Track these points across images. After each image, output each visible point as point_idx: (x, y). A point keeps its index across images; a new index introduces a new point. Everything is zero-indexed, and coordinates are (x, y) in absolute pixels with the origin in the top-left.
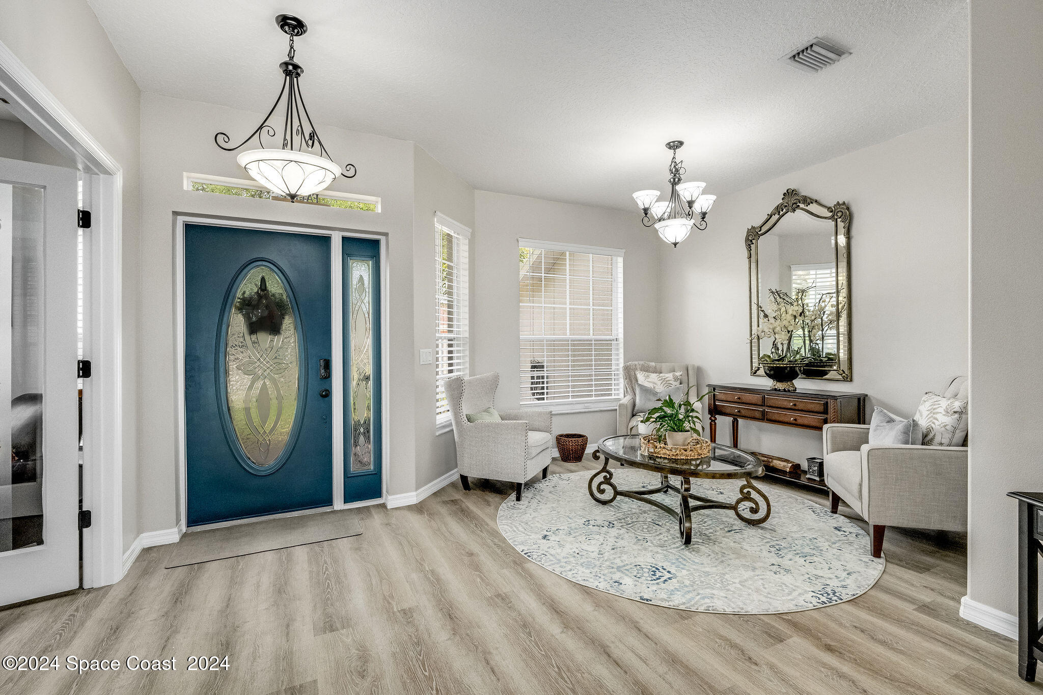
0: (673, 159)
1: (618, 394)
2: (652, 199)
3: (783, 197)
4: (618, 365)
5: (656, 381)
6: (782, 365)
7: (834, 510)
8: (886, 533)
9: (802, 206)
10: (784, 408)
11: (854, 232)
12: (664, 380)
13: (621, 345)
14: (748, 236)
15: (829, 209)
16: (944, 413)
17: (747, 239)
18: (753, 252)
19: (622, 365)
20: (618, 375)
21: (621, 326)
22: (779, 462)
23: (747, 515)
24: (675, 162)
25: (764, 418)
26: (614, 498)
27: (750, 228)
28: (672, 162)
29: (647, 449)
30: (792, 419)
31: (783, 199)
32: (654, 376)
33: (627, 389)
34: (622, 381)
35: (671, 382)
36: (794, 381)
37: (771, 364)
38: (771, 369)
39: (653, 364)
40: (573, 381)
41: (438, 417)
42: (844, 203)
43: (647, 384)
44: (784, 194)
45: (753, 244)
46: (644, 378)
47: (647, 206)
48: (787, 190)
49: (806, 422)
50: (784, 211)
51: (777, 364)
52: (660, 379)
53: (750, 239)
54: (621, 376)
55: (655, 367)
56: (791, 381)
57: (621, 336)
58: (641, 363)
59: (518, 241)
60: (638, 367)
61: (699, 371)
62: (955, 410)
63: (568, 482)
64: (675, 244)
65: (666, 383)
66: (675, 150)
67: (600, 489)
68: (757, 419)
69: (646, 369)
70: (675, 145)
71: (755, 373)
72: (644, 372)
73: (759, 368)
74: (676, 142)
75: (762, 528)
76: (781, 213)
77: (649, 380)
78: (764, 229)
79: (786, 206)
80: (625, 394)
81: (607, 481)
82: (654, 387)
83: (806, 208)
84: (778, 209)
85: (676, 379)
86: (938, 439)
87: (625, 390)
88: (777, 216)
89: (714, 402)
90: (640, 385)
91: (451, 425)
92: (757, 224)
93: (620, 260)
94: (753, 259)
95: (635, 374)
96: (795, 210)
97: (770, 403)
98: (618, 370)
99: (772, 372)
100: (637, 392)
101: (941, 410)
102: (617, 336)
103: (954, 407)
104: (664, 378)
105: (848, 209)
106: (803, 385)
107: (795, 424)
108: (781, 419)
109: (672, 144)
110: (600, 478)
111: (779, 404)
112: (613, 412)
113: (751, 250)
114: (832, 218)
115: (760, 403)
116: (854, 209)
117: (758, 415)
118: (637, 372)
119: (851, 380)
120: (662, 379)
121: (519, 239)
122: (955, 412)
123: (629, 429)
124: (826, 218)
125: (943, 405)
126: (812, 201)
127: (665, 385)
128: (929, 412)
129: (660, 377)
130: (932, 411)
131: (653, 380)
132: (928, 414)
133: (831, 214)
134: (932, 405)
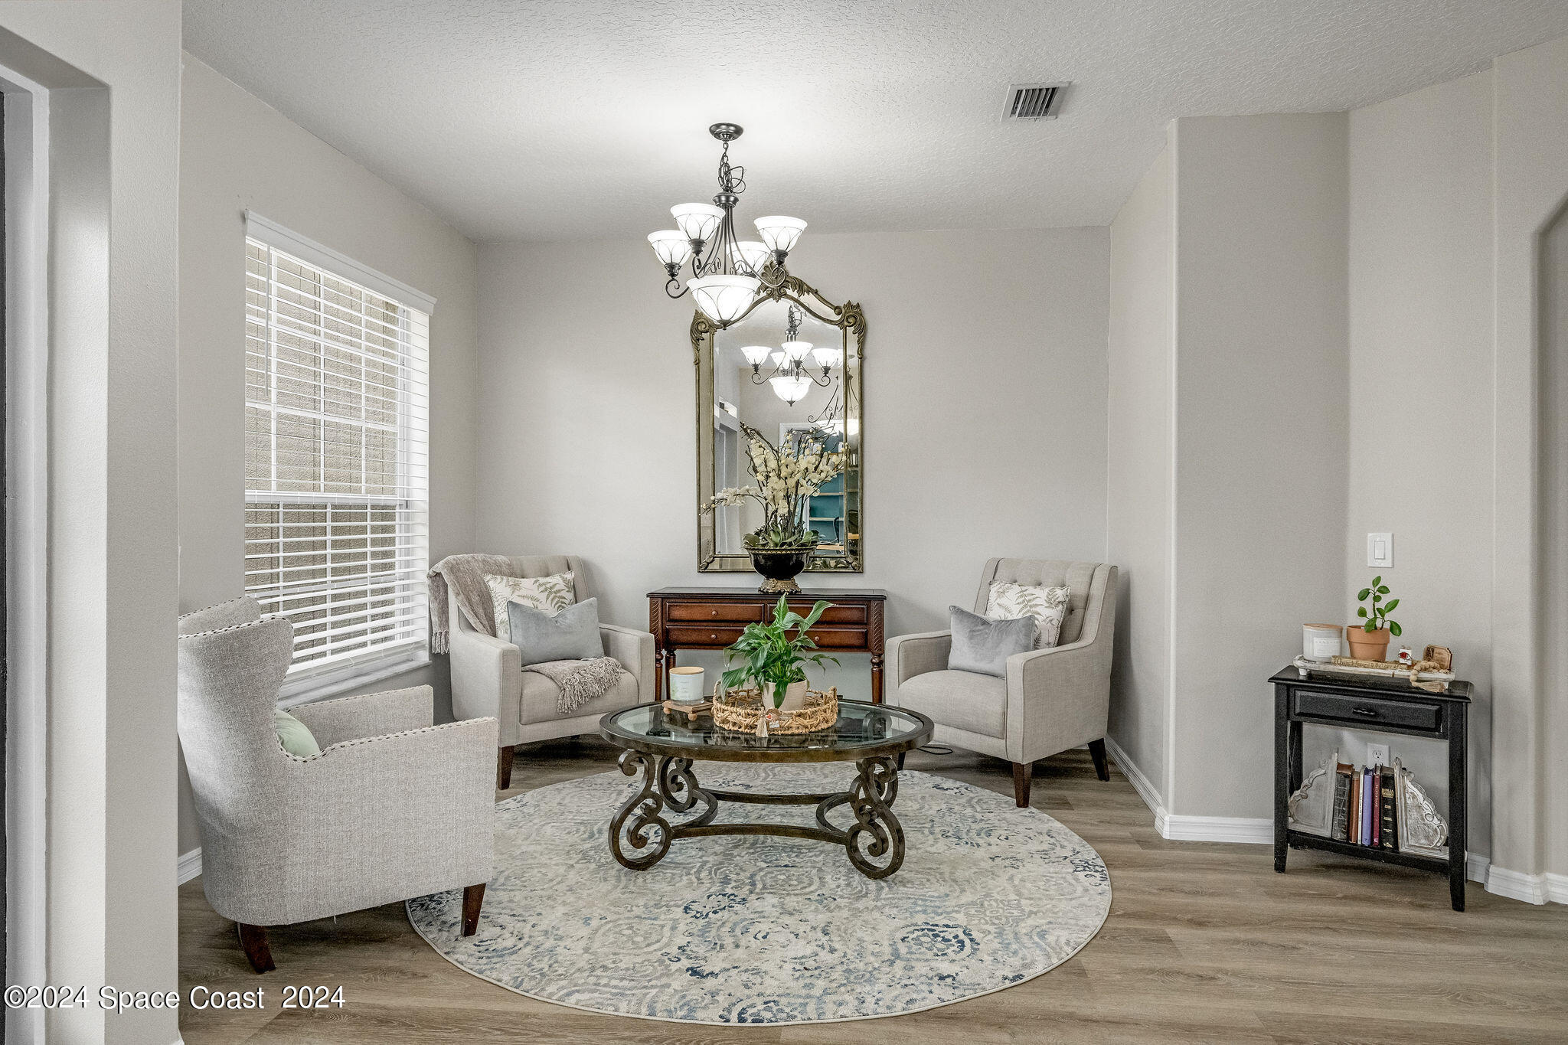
0: (723, 158)
4: (412, 564)
5: (536, 593)
6: (774, 552)
9: (789, 292)
12: (550, 590)
13: (422, 518)
14: (696, 323)
15: (837, 310)
16: (1046, 605)
17: (694, 330)
20: (409, 587)
21: (420, 472)
24: (728, 166)
26: (667, 845)
28: (722, 164)
29: (765, 726)
30: (816, 638)
31: (763, 275)
32: (527, 584)
34: (424, 601)
35: (563, 594)
37: (767, 550)
42: (858, 306)
44: (766, 268)
45: (703, 339)
46: (509, 590)
49: (838, 640)
50: (763, 294)
52: (542, 588)
53: (700, 329)
55: (510, 565)
56: (791, 577)
58: (477, 556)
59: (244, 218)
62: (1059, 600)
65: (555, 598)
66: (726, 141)
67: (637, 837)
69: (497, 570)
70: (726, 132)
71: (706, 568)
72: (498, 577)
73: (714, 557)
74: (732, 128)
77: (521, 593)
79: (768, 287)
81: (653, 814)
83: (797, 297)
86: (1044, 638)
89: (663, 625)
90: (517, 605)
94: (704, 366)
96: (781, 297)
99: (765, 564)
100: (512, 620)
101: (1041, 601)
102: (409, 496)
103: (1056, 597)
104: (548, 586)
105: (862, 314)
109: (724, 127)
110: (637, 815)
113: (699, 348)
114: (840, 324)
116: (869, 316)
118: (485, 579)
119: (864, 570)
120: (546, 589)
121: (251, 215)
122: (1059, 602)
123: (524, 702)
124: (831, 322)
125: (1041, 595)
126: (810, 290)
127: (554, 603)
128: (1022, 606)
129: (540, 585)
130: (1026, 603)
131: (529, 593)
132: (1022, 609)
133: (837, 318)
134: (1021, 596)
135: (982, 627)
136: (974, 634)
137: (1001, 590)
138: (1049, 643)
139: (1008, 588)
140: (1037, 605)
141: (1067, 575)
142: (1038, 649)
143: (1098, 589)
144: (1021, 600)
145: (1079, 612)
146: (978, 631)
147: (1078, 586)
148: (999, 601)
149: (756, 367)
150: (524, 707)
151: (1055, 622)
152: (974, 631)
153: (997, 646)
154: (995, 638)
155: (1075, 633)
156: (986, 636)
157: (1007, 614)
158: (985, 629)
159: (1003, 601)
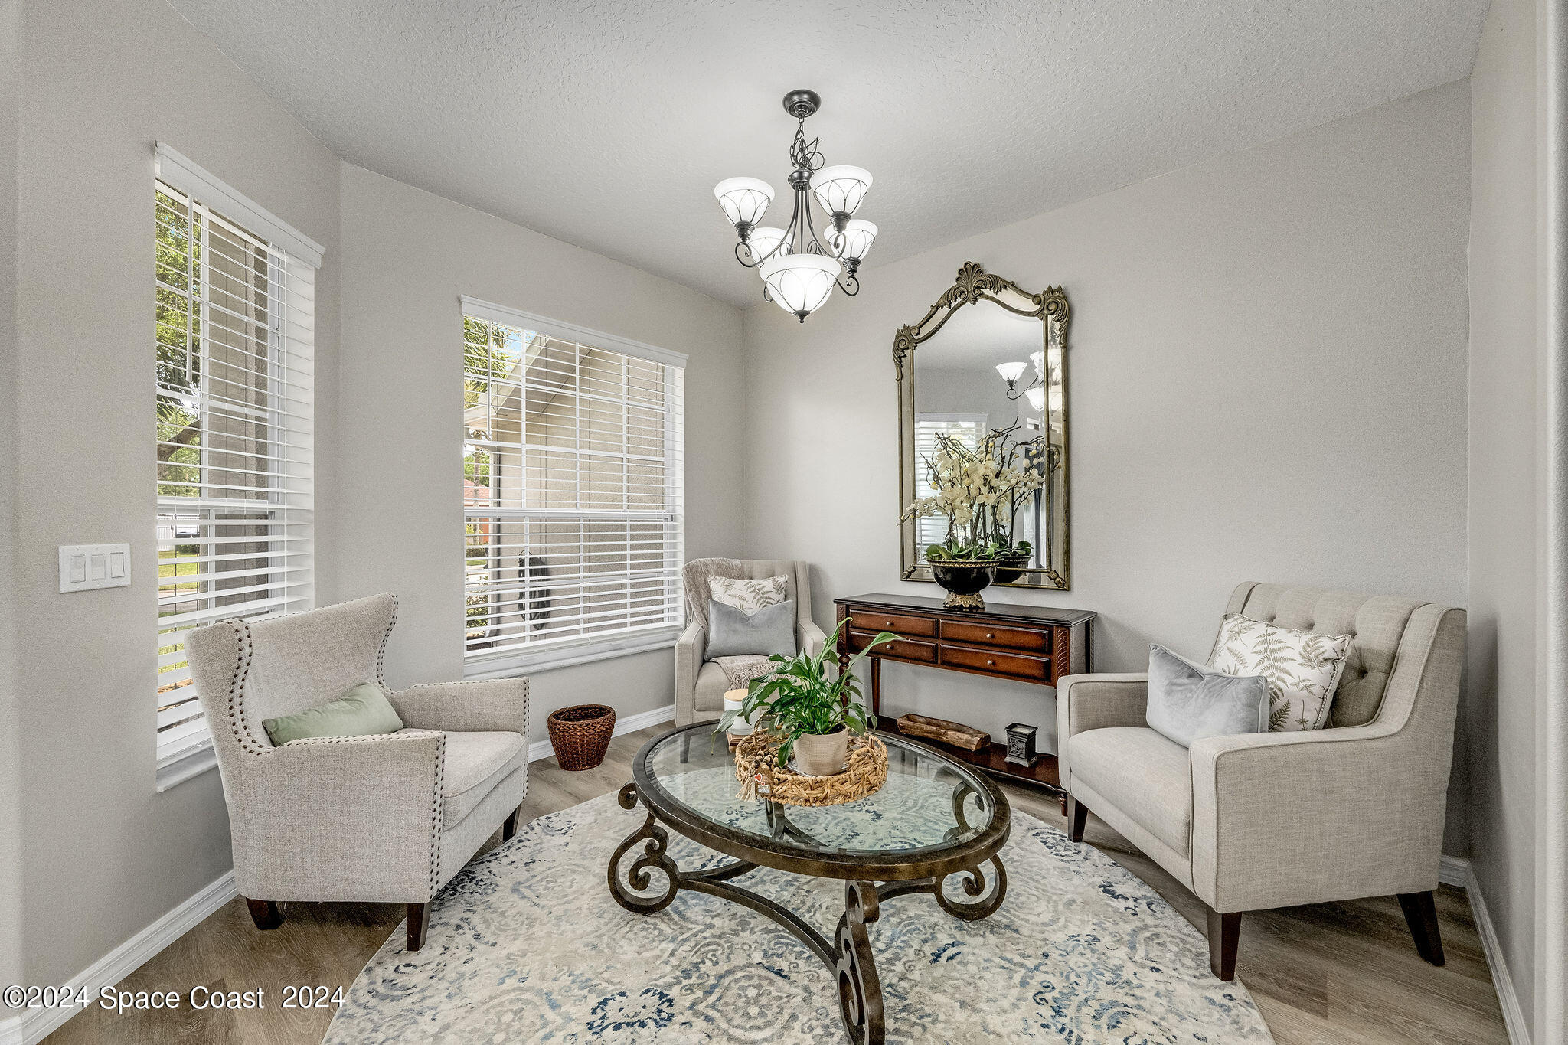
0: (798, 133)
1: (675, 618)
2: (758, 203)
3: (958, 275)
4: (674, 564)
5: (744, 593)
6: (968, 566)
7: (1077, 834)
8: (1243, 924)
9: (987, 292)
10: (971, 642)
11: (1075, 337)
12: (758, 592)
13: (681, 529)
14: (898, 341)
15: (1035, 298)
16: (1301, 660)
17: (896, 348)
18: (906, 371)
19: (681, 565)
20: (674, 582)
21: (680, 493)
22: (958, 734)
23: (961, 898)
24: (803, 141)
25: (937, 659)
26: (671, 895)
27: (901, 328)
28: (797, 139)
29: (753, 786)
30: (989, 662)
31: (957, 280)
32: (740, 585)
33: (690, 608)
34: (681, 593)
35: (769, 595)
36: (981, 592)
37: (950, 562)
38: (946, 571)
39: (738, 562)
40: (588, 599)
41: (163, 738)
42: (1060, 289)
43: (729, 601)
44: (960, 272)
45: (905, 356)
46: (722, 589)
47: (746, 218)
48: (966, 264)
49: (1013, 667)
50: (959, 300)
51: (960, 563)
52: (752, 589)
53: (901, 347)
54: (681, 584)
55: (741, 568)
56: (978, 591)
57: (680, 512)
58: (716, 560)
59: (460, 302)
60: (710, 567)
61: (813, 572)
62: (1326, 655)
63: (566, 838)
64: (802, 315)
65: (761, 598)
66: (801, 116)
67: (637, 876)
68: (925, 661)
69: (725, 572)
70: (803, 105)
71: (908, 577)
72: (723, 578)
73: (915, 567)
74: (805, 96)
75: (993, 928)
76: (954, 304)
77: (733, 592)
78: (924, 332)
79: (964, 292)
80: (686, 616)
81: (656, 856)
82: (742, 606)
83: (994, 295)
84: (949, 296)
85: (778, 589)
86: (1295, 713)
87: (688, 609)
88: (946, 310)
89: (848, 631)
90: (716, 603)
91: (209, 752)
92: (913, 321)
93: (680, 373)
94: (906, 382)
95: (706, 581)
96: (977, 299)
97: (951, 632)
98: (674, 573)
99: (948, 577)
100: (712, 617)
101: (1294, 654)
102: (674, 511)
103: (1322, 650)
104: (757, 587)
105: (1065, 298)
106: (993, 597)
107: (993, 672)
108: (968, 662)
109: (796, 98)
110: (639, 850)
111: (963, 633)
112: (665, 654)
113: (902, 366)
114: (1039, 314)
115: (930, 633)
116: (1074, 299)
117: (925, 654)
118: (710, 579)
119: (1069, 589)
120: (754, 591)
121: (464, 298)
122: (1326, 660)
123: (697, 691)
124: (1028, 314)
125: (1294, 643)
126: (1006, 285)
127: (760, 602)
128: (1261, 656)
129: (751, 587)
130: (1269, 654)
131: (739, 593)
132: (1262, 661)
133: (1037, 307)
134: (1263, 642)
135: (1186, 681)
136: (1174, 688)
137: (1236, 629)
138: (1303, 721)
139: (1249, 628)
140: (1285, 659)
141: (1358, 617)
142: (1276, 730)
143: (1416, 643)
144: (1260, 648)
145: (1375, 678)
146: (1180, 685)
147: (1375, 637)
148: (1230, 644)
149: (1011, 383)
150: (697, 695)
151: (1315, 689)
152: (1175, 684)
153: (1201, 714)
154: (1200, 700)
155: (1365, 710)
156: (1190, 695)
157: (1239, 666)
158: (1192, 684)
159: (1236, 645)
